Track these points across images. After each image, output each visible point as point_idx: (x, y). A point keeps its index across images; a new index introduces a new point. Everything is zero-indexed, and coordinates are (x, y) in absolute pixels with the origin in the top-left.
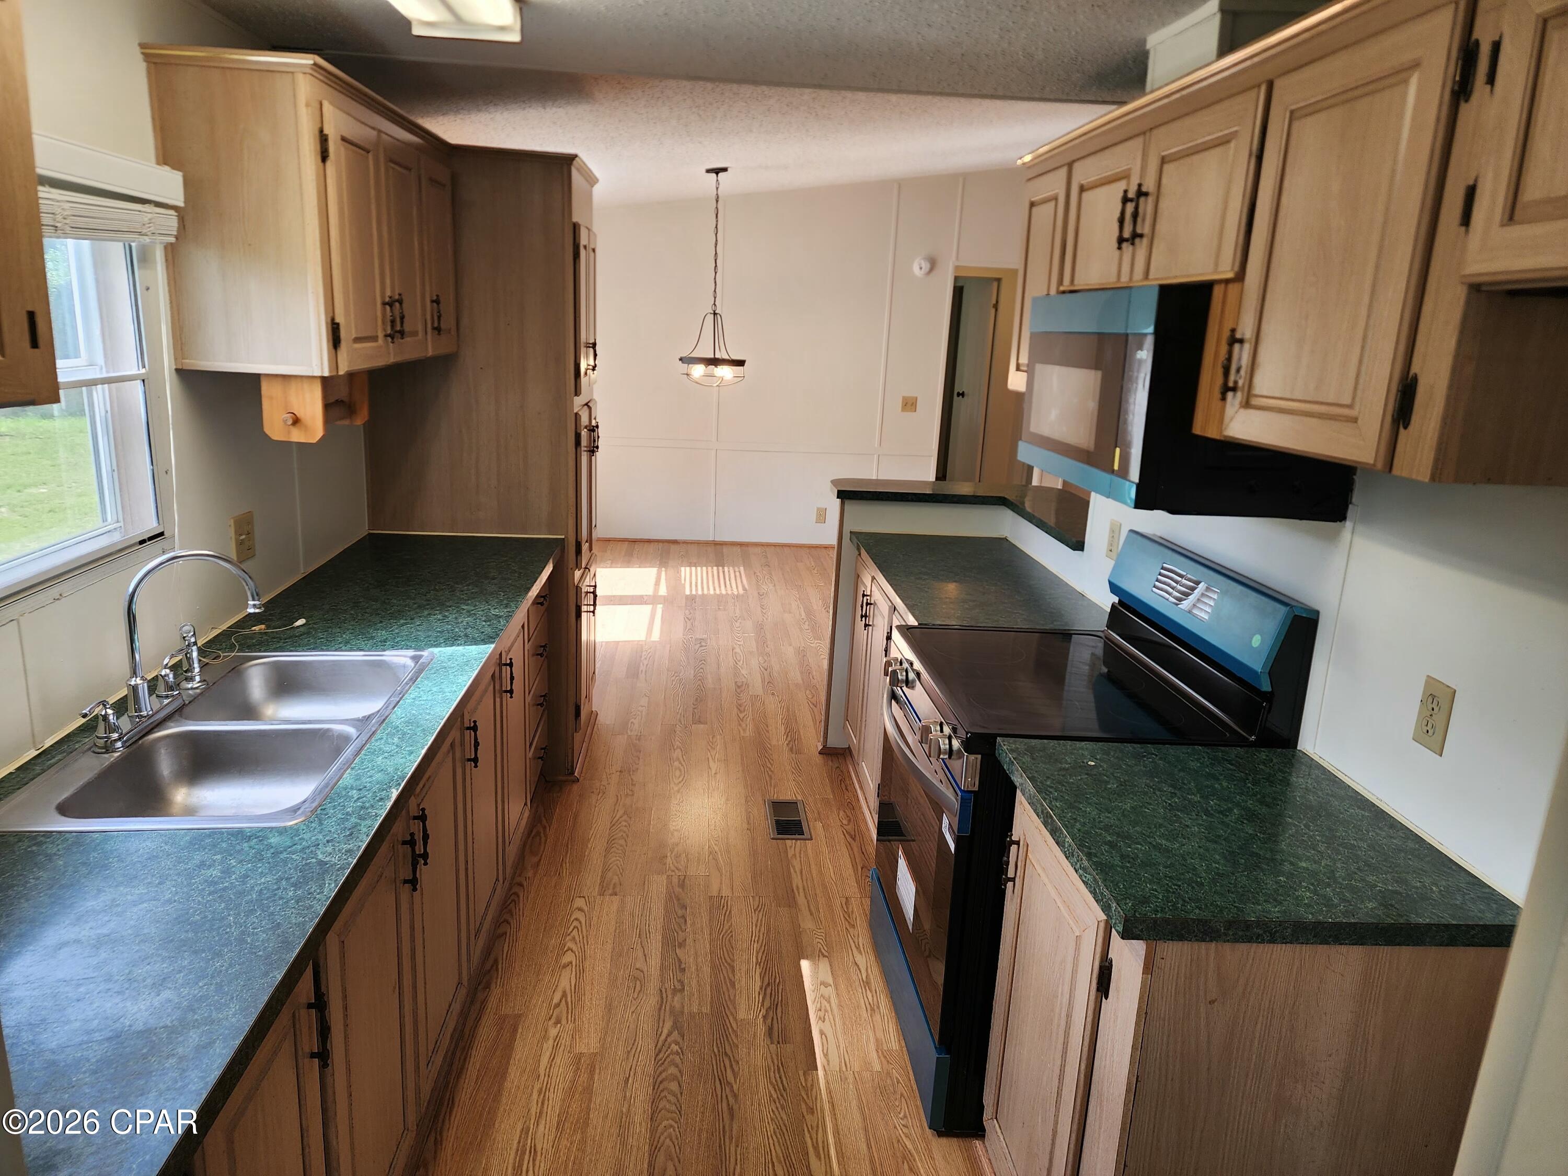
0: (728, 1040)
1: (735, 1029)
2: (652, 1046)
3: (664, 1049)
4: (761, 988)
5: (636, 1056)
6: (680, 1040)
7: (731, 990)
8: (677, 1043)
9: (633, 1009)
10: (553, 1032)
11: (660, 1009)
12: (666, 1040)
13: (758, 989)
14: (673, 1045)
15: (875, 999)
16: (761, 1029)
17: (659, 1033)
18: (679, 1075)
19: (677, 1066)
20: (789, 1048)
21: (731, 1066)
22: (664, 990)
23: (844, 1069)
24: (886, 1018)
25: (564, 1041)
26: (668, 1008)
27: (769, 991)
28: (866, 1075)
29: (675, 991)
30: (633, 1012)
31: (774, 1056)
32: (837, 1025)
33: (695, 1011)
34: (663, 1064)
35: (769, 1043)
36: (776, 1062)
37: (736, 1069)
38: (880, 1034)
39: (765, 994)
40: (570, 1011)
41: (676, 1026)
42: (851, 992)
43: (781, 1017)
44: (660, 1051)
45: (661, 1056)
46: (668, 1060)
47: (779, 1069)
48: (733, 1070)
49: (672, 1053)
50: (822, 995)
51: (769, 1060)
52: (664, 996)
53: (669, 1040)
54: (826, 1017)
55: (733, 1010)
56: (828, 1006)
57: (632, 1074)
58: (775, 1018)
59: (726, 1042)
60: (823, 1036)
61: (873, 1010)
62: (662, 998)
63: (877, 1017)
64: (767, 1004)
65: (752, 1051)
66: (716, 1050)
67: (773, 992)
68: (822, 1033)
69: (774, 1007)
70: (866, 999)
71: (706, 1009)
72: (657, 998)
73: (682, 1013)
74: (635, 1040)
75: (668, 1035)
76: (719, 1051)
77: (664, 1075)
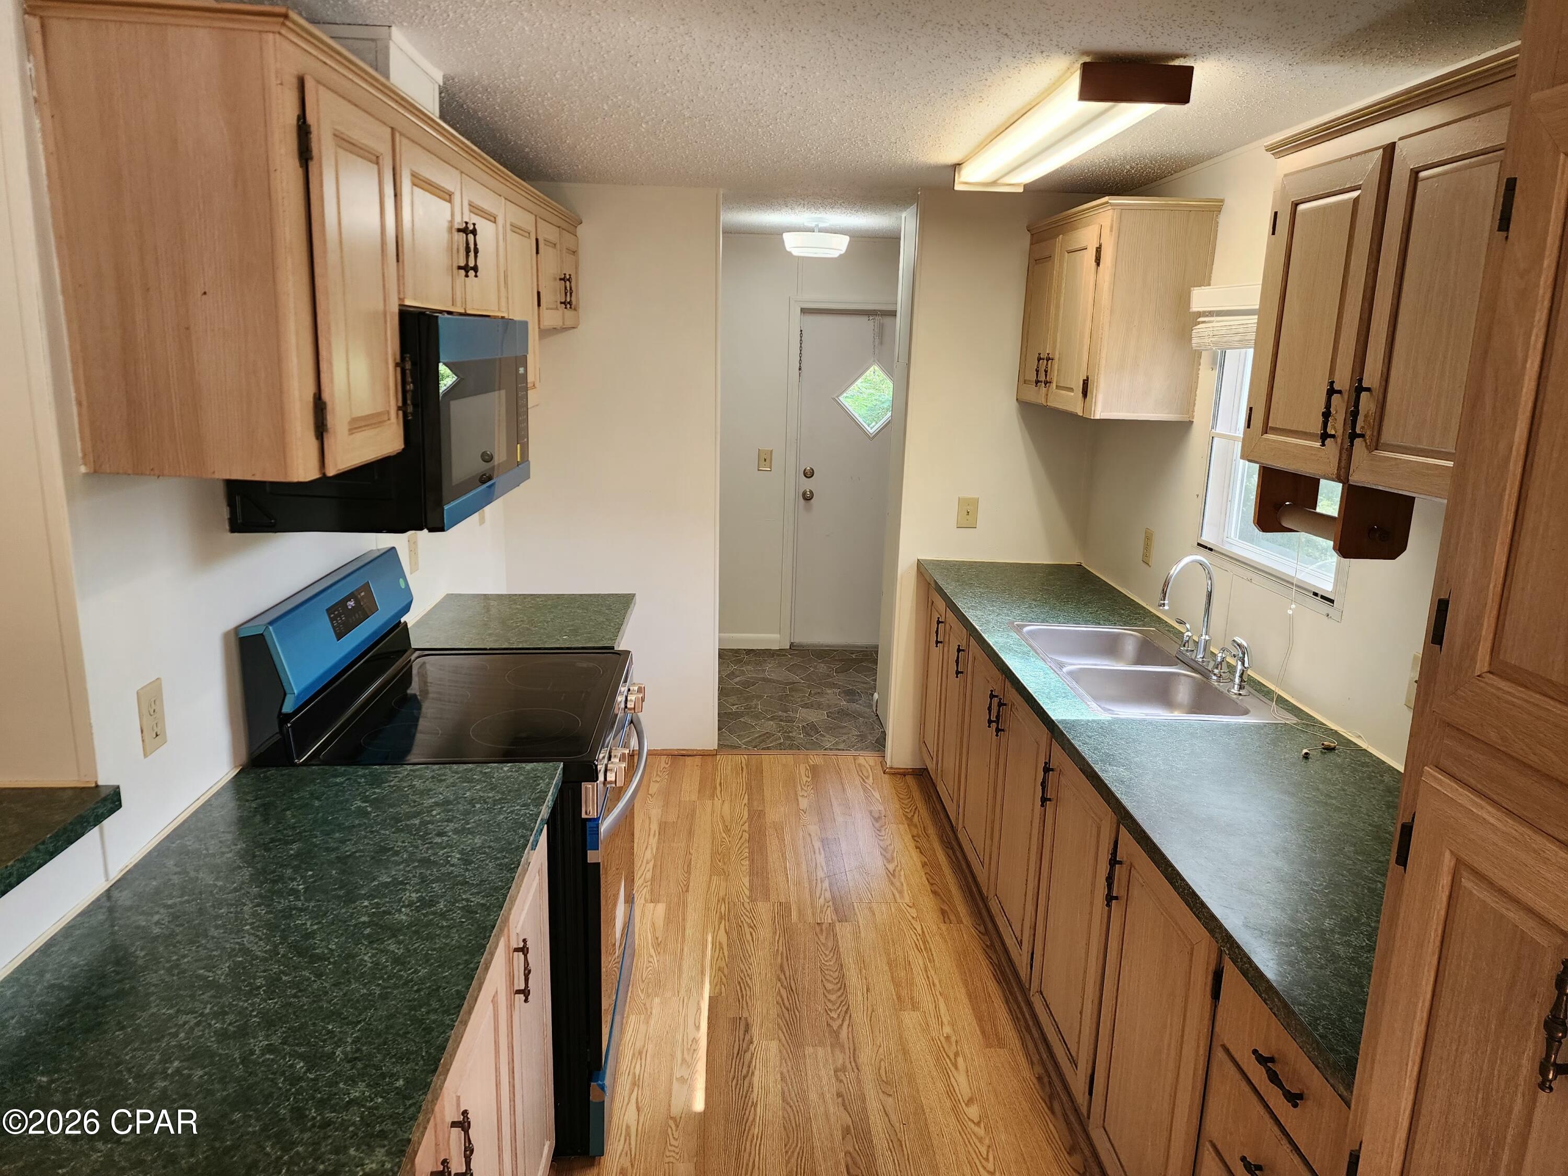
0: (786, 1021)
1: (780, 1032)
2: (854, 1015)
3: (843, 1013)
4: (753, 1073)
5: (865, 1008)
6: (830, 1021)
7: (785, 1071)
8: (832, 1018)
9: (881, 1050)
10: (947, 1030)
11: (854, 1050)
12: (843, 1021)
13: (757, 1073)
14: (835, 1016)
15: (633, 1064)
16: (755, 1031)
17: (851, 1027)
18: (827, 994)
19: (829, 1000)
20: (731, 1014)
21: (783, 1000)
22: (856, 1071)
23: (686, 998)
24: (630, 1045)
25: (934, 1021)
26: (847, 1051)
27: (744, 1072)
28: (668, 994)
29: (844, 1069)
30: (880, 1047)
31: (745, 1006)
32: (681, 1035)
33: (819, 1048)
34: (842, 1002)
35: (749, 1019)
36: (744, 1003)
37: (779, 998)
38: (643, 1028)
39: (749, 1067)
40: (942, 1049)
41: (836, 1034)
42: (656, 1071)
43: (735, 1041)
44: (846, 1012)
45: (844, 1009)
46: (838, 1004)
47: (742, 997)
48: (781, 997)
49: (835, 1010)
50: (689, 1067)
51: (750, 1004)
52: (853, 1064)
53: (840, 1021)
54: (690, 1043)
55: (782, 1048)
56: (686, 1055)
57: (865, 994)
58: (741, 1043)
59: (788, 1020)
60: (697, 1025)
61: (640, 1053)
62: (855, 1061)
63: (639, 1044)
64: (748, 1055)
65: (765, 1011)
66: (797, 1013)
67: (740, 1068)
68: (698, 1028)
69: (740, 1054)
70: (643, 1065)
71: (809, 1050)
72: (860, 1061)
73: (832, 1046)
74: (871, 1021)
75: (841, 1025)
76: (794, 1012)
77: (839, 993)
